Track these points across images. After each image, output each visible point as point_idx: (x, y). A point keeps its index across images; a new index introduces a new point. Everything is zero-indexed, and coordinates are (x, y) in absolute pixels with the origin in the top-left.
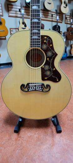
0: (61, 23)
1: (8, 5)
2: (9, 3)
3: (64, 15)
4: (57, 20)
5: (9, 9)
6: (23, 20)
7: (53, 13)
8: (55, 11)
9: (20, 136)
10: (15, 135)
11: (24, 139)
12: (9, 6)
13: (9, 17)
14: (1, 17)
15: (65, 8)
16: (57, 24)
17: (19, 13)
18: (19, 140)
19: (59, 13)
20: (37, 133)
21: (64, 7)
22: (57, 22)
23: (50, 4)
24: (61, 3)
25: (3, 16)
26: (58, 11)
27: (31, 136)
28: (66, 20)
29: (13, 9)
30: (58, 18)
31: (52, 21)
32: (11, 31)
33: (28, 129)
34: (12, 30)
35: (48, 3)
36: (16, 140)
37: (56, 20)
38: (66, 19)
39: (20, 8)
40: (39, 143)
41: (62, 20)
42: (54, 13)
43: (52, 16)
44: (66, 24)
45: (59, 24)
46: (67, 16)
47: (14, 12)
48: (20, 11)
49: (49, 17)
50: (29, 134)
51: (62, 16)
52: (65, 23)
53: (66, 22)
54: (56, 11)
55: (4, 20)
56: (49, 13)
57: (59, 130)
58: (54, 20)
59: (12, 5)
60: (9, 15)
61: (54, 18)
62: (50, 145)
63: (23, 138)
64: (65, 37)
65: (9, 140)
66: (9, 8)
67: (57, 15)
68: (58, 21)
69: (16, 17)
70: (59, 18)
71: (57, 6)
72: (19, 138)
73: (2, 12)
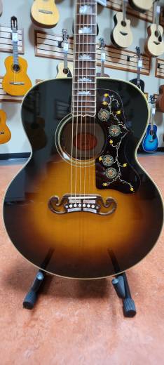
0: (148, 74)
1: (36, 32)
2: (38, 28)
3: (154, 60)
4: (139, 68)
5: (38, 41)
6: (66, 65)
7: (131, 55)
8: (135, 51)
9: (35, 317)
10: (26, 313)
11: (46, 326)
12: (39, 35)
13: (36, 56)
14: (19, 55)
15: (157, 44)
16: (139, 77)
17: (59, 49)
18: (34, 326)
19: (144, 55)
20: (76, 313)
21: (154, 42)
22: (138, 72)
23: (125, 34)
24: (149, 34)
25: (23, 54)
26: (142, 51)
27: (62, 320)
28: (158, 70)
29: (46, 42)
30: (140, 63)
31: (128, 70)
33: (58, 301)
35: (121, 32)
36: (26, 325)
37: (136, 69)
38: (159, 67)
39: (60, 39)
40: (79, 336)
41: (149, 69)
42: (133, 55)
43: (128, 60)
44: (157, 79)
45: (142, 77)
46: (159, 62)
47: (47, 47)
48: (60, 46)
49: (121, 61)
50: (57, 314)
51: (150, 61)
52: (156, 76)
53: (158, 74)
54: (138, 49)
55: (25, 62)
56: (123, 52)
57: (128, 309)
58: (131, 68)
59: (45, 33)
60: (36, 52)
61: (132, 64)
62: (106, 343)
63: (43, 322)
64: (155, 105)
65: (9, 323)
66: (38, 39)
67: (139, 58)
68: (141, 70)
69: (52, 57)
70: (143, 64)
71: (141, 40)
72: (33, 323)
73: (23, 46)
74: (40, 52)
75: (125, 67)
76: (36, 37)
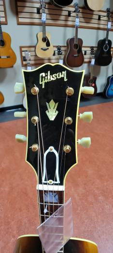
1: (16, 1)
5: (19, 11)
6: (44, 31)
7: (102, 14)
12: (19, 4)
13: (18, 24)
16: (107, 37)
17: (37, 16)
22: (108, 30)
25: (7, 24)
29: (26, 10)
30: (110, 25)
31: (99, 29)
32: (21, 51)
34: (23, 49)
37: (106, 27)
39: (38, 5)
43: (99, 19)
45: (110, 35)
47: (28, 15)
48: (39, 12)
49: (93, 21)
54: (108, 11)
55: (9, 36)
58: (102, 26)
59: (24, 2)
60: (18, 21)
61: (102, 22)
66: (19, 8)
67: (109, 21)
69: (32, 24)
73: (6, 17)
74: (21, 20)
75: (96, 26)
76: (17, 7)
